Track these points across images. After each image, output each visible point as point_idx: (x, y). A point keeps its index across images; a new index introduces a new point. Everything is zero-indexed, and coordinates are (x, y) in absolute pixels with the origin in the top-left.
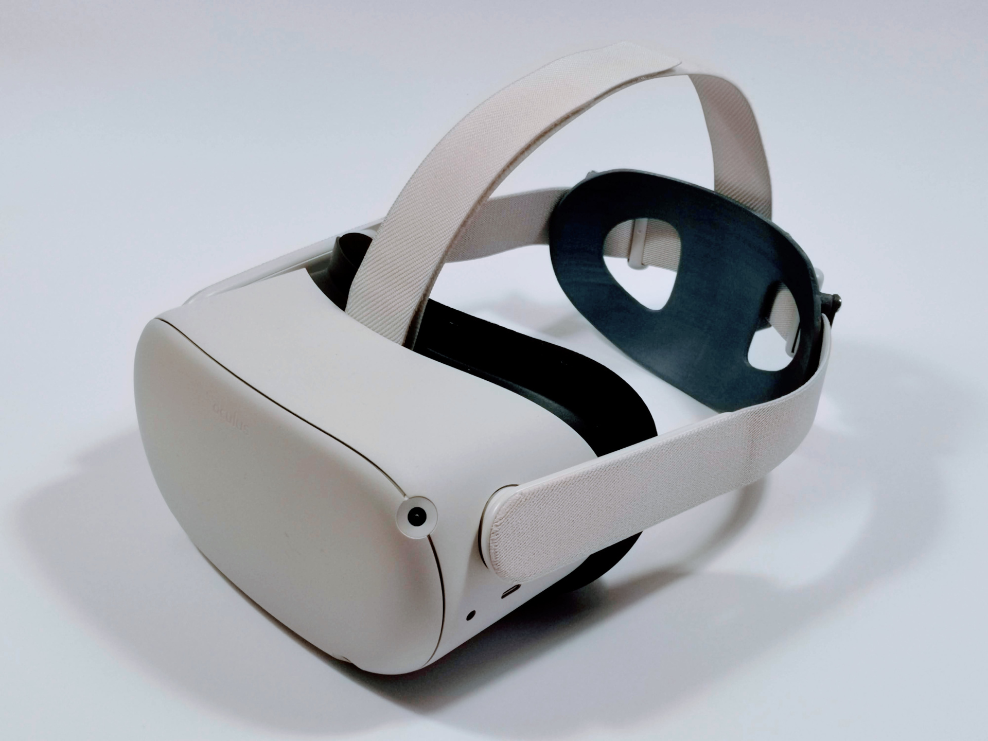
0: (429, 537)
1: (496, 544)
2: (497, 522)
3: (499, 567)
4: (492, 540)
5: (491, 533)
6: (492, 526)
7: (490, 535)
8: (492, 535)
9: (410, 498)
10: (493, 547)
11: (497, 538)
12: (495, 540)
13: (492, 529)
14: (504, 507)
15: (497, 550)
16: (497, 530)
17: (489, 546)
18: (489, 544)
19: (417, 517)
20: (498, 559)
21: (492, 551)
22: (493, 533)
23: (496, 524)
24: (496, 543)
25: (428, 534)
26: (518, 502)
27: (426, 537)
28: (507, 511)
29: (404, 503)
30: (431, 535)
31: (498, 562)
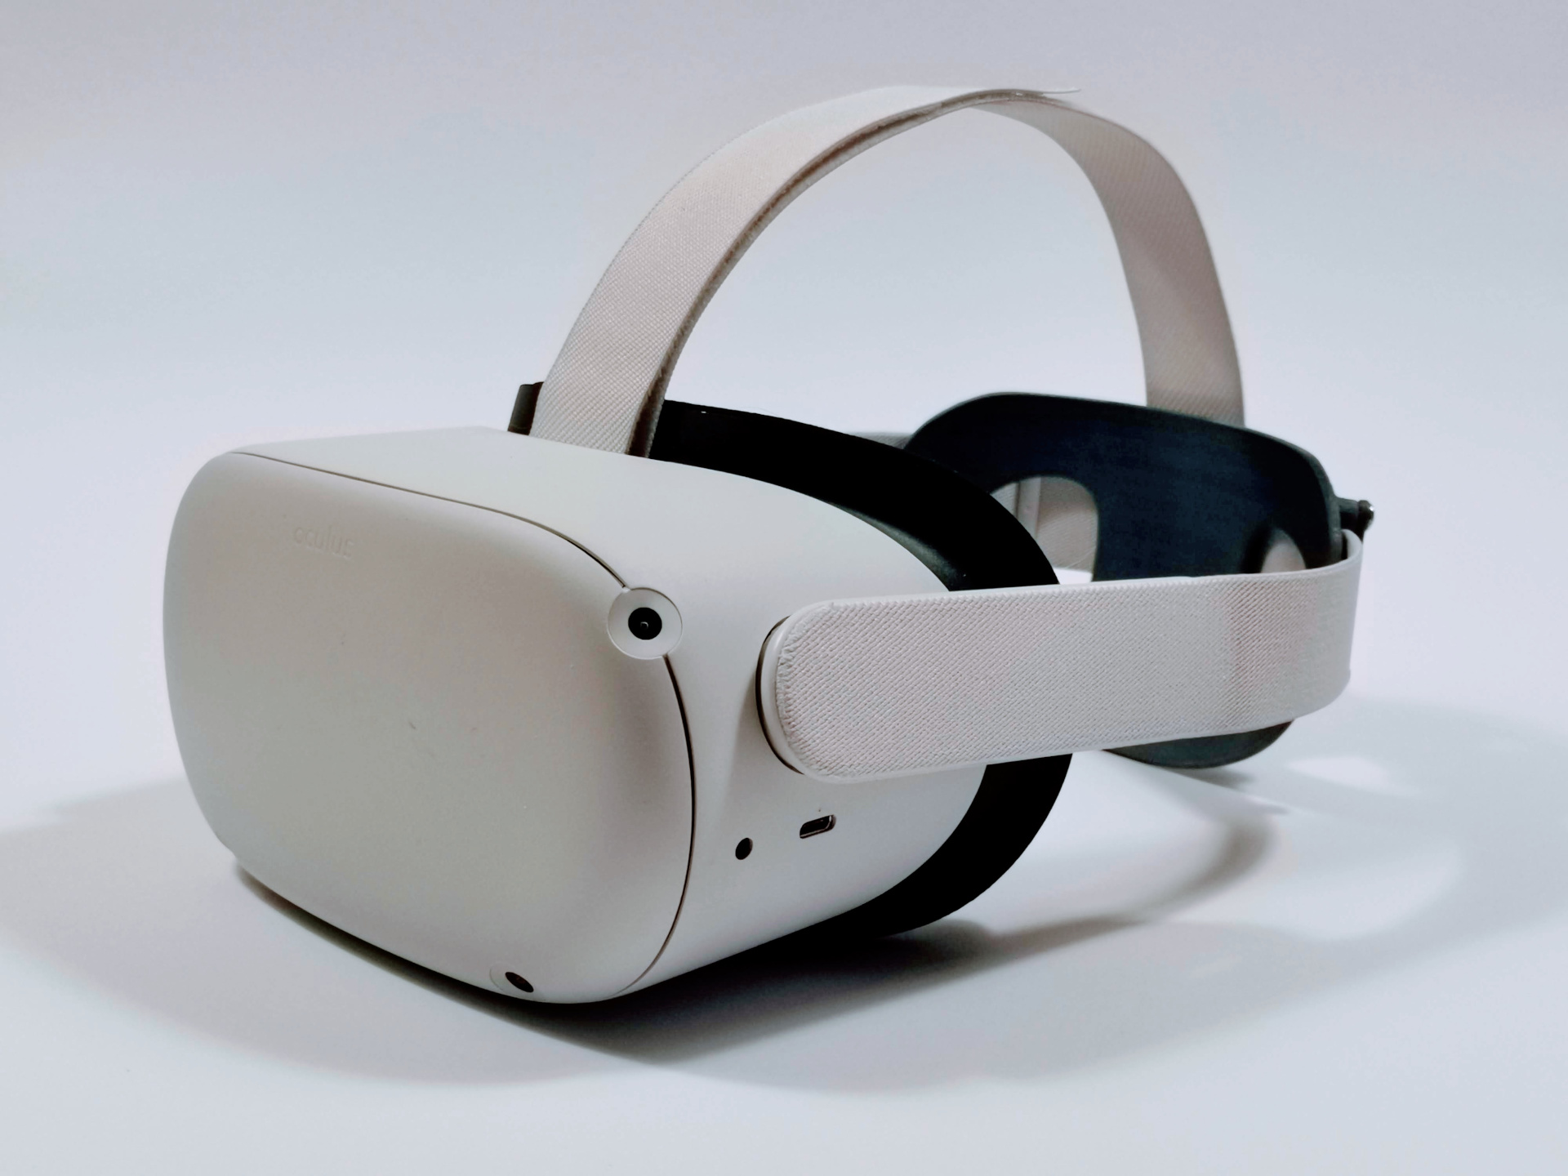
0: (667, 660)
1: (788, 683)
2: (789, 645)
3: (793, 729)
4: (781, 675)
5: (779, 663)
6: (780, 653)
7: (777, 667)
8: (779, 668)
9: (633, 590)
10: (783, 688)
11: (790, 673)
12: (786, 676)
13: (779, 658)
14: (801, 622)
15: (789, 696)
16: (790, 658)
17: (775, 688)
18: (775, 683)
19: (645, 623)
20: (791, 713)
21: (781, 697)
22: (782, 664)
23: (786, 648)
24: (788, 681)
25: (664, 653)
26: (827, 617)
27: (661, 657)
28: (806, 628)
29: (621, 595)
30: (669, 654)
31: (791, 719)
